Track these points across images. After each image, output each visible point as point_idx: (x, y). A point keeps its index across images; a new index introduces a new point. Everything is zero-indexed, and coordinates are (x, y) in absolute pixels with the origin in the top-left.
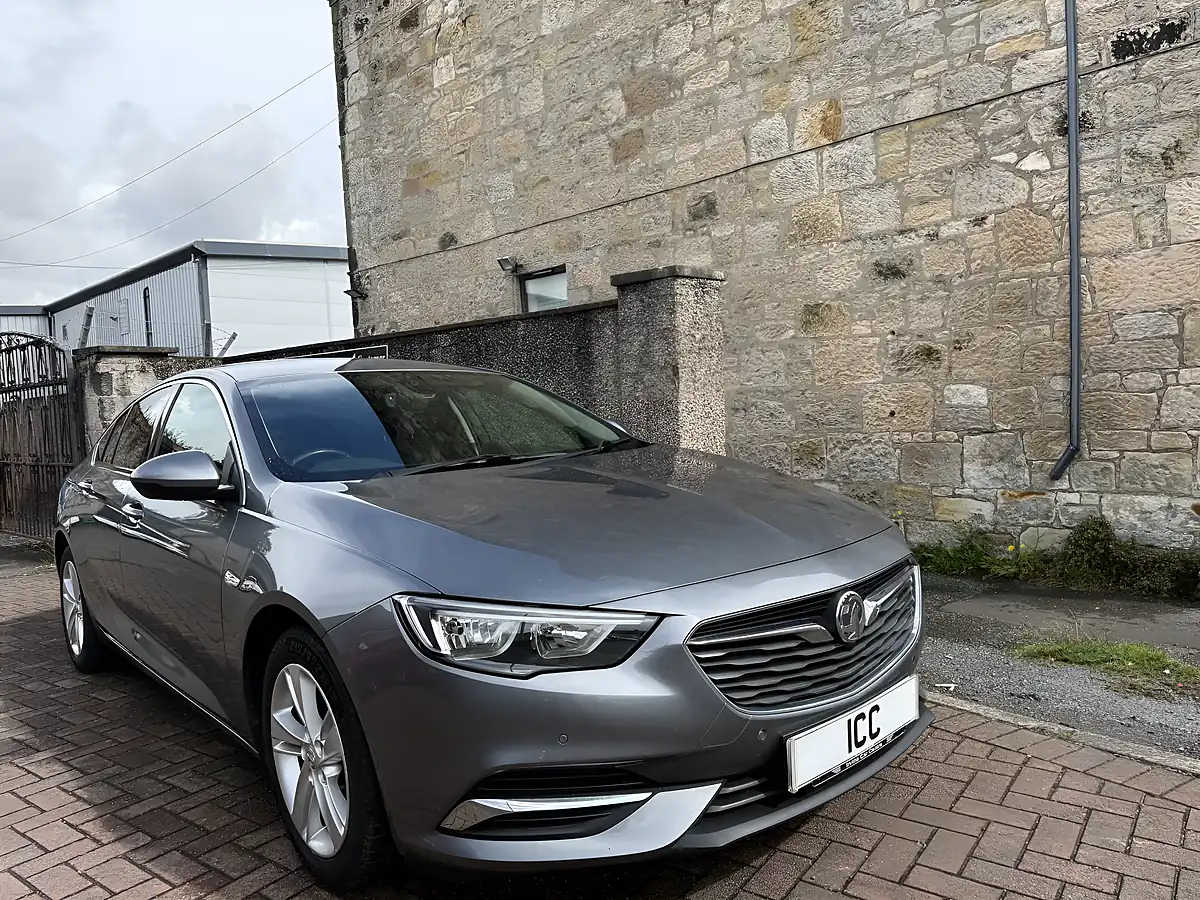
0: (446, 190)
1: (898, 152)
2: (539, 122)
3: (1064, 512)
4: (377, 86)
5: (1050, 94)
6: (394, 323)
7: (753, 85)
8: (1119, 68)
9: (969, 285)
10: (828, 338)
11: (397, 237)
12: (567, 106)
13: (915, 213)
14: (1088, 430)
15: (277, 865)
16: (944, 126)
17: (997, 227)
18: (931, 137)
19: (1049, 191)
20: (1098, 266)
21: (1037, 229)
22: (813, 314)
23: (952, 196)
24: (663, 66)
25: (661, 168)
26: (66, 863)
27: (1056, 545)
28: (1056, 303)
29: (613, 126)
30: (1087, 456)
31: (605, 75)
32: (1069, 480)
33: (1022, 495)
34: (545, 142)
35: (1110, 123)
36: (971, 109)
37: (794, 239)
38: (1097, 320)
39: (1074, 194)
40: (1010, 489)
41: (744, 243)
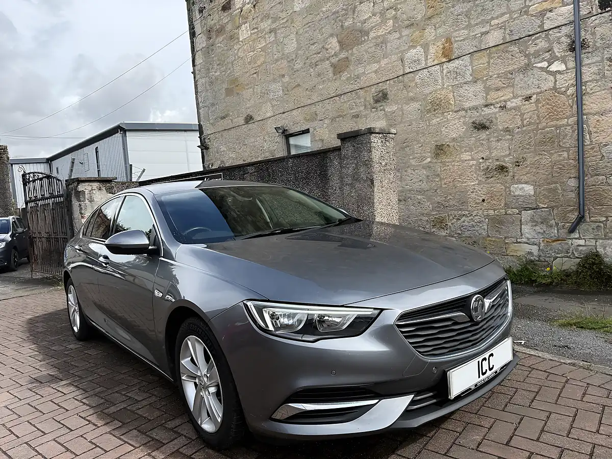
0: (247, 93)
1: (484, 64)
2: (294, 56)
3: (577, 250)
4: (210, 41)
5: (565, 30)
6: (222, 162)
7: (406, 32)
8: (603, 15)
9: (522, 132)
10: (449, 162)
11: (223, 118)
12: (309, 47)
13: (493, 95)
14: (589, 207)
15: (185, 436)
16: (509, 49)
17: (538, 101)
18: (501, 56)
19: (567, 81)
20: (592, 120)
21: (559, 102)
22: (440, 150)
23: (513, 86)
24: (358, 24)
25: (358, 77)
26: (82, 436)
27: (572, 267)
28: (570, 141)
29: (333, 56)
30: (588, 220)
31: (328, 30)
32: (579, 232)
33: (554, 241)
34: (297, 67)
35: (598, 45)
36: (522, 40)
37: (429, 111)
38: (592, 149)
39: (579, 82)
40: (547, 238)
41: (403, 114)
